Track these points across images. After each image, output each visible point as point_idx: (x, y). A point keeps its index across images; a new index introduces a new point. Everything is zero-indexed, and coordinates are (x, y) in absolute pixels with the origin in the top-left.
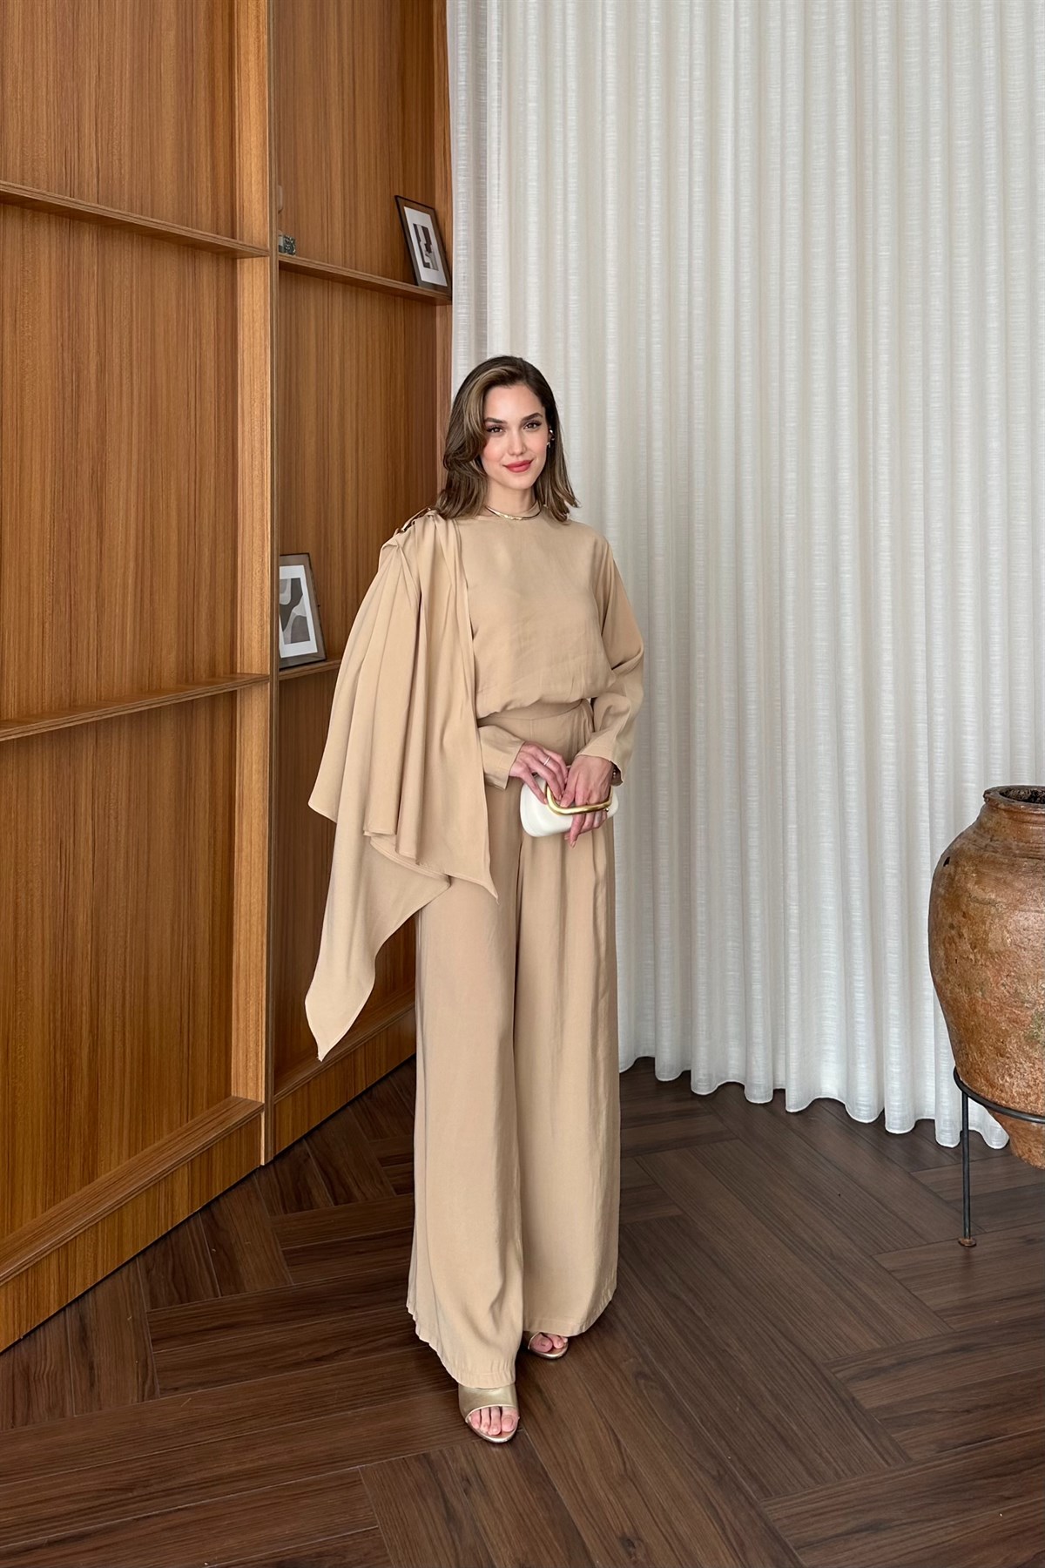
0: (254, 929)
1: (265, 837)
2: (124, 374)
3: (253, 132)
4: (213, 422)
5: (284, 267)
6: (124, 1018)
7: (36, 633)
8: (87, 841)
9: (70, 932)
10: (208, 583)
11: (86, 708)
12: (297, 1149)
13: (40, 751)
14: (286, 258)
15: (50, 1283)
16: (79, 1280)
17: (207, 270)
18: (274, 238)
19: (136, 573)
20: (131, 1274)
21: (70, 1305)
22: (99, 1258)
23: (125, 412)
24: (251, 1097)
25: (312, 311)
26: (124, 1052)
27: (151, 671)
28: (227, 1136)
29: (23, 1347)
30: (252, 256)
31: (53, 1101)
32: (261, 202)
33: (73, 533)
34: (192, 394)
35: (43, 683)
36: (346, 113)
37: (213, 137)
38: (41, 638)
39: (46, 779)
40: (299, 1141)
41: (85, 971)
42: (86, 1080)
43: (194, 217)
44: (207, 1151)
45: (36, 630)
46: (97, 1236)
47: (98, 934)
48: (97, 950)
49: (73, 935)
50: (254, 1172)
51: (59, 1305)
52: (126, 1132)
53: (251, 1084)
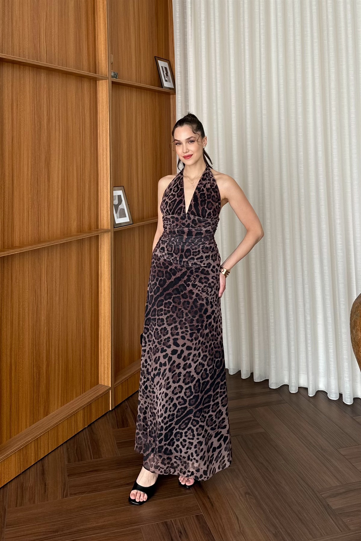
0: (106, 322)
1: (110, 288)
2: (57, 122)
3: (102, 36)
4: (89, 139)
5: (113, 83)
6: (59, 355)
7: (26, 215)
8: (45, 290)
9: (39, 323)
10: (88, 196)
11: (45, 241)
12: (123, 404)
13: (27, 257)
14: (115, 80)
15: (31, 453)
16: (42, 452)
17: (86, 85)
18: (110, 73)
19: (62, 193)
20: (61, 450)
21: (38, 461)
22: (50, 444)
23: (57, 136)
24: (106, 384)
25: (125, 98)
26: (59, 367)
27: (67, 228)
28: (97, 398)
29: (21, 476)
30: (102, 80)
31: (33, 385)
32: (105, 60)
33: (39, 179)
34: (81, 129)
35: (28, 233)
36: (136, 28)
37: (88, 38)
38: (27, 217)
39: (30, 267)
40: (124, 401)
41: (45, 337)
42: (45, 378)
43: (81, 66)
44: (89, 405)
45: (26, 214)
46: (49, 436)
47: (49, 324)
48: (49, 330)
49: (40, 324)
50: (107, 413)
51: (35, 461)
52: (60, 397)
53: (106, 380)
